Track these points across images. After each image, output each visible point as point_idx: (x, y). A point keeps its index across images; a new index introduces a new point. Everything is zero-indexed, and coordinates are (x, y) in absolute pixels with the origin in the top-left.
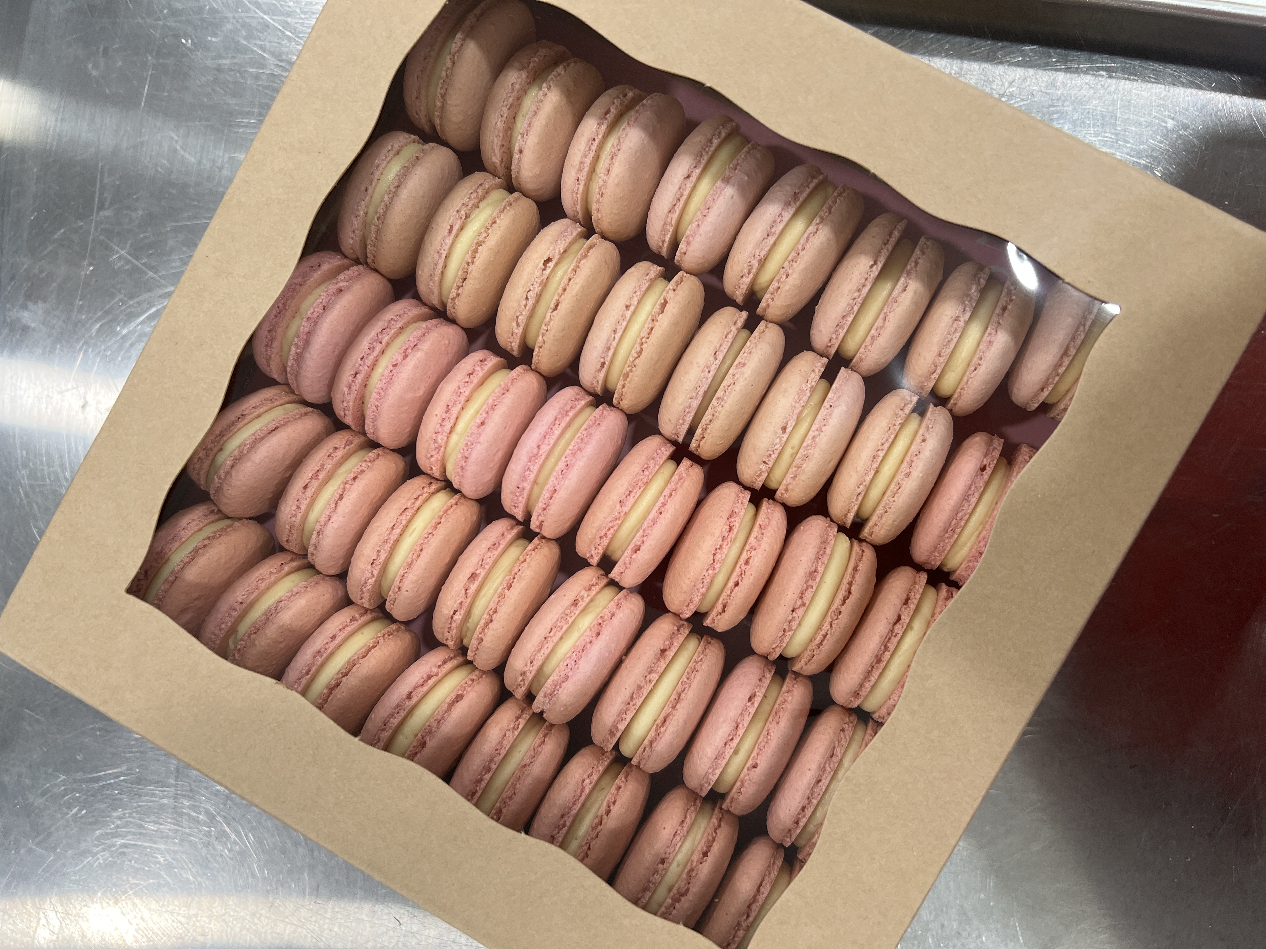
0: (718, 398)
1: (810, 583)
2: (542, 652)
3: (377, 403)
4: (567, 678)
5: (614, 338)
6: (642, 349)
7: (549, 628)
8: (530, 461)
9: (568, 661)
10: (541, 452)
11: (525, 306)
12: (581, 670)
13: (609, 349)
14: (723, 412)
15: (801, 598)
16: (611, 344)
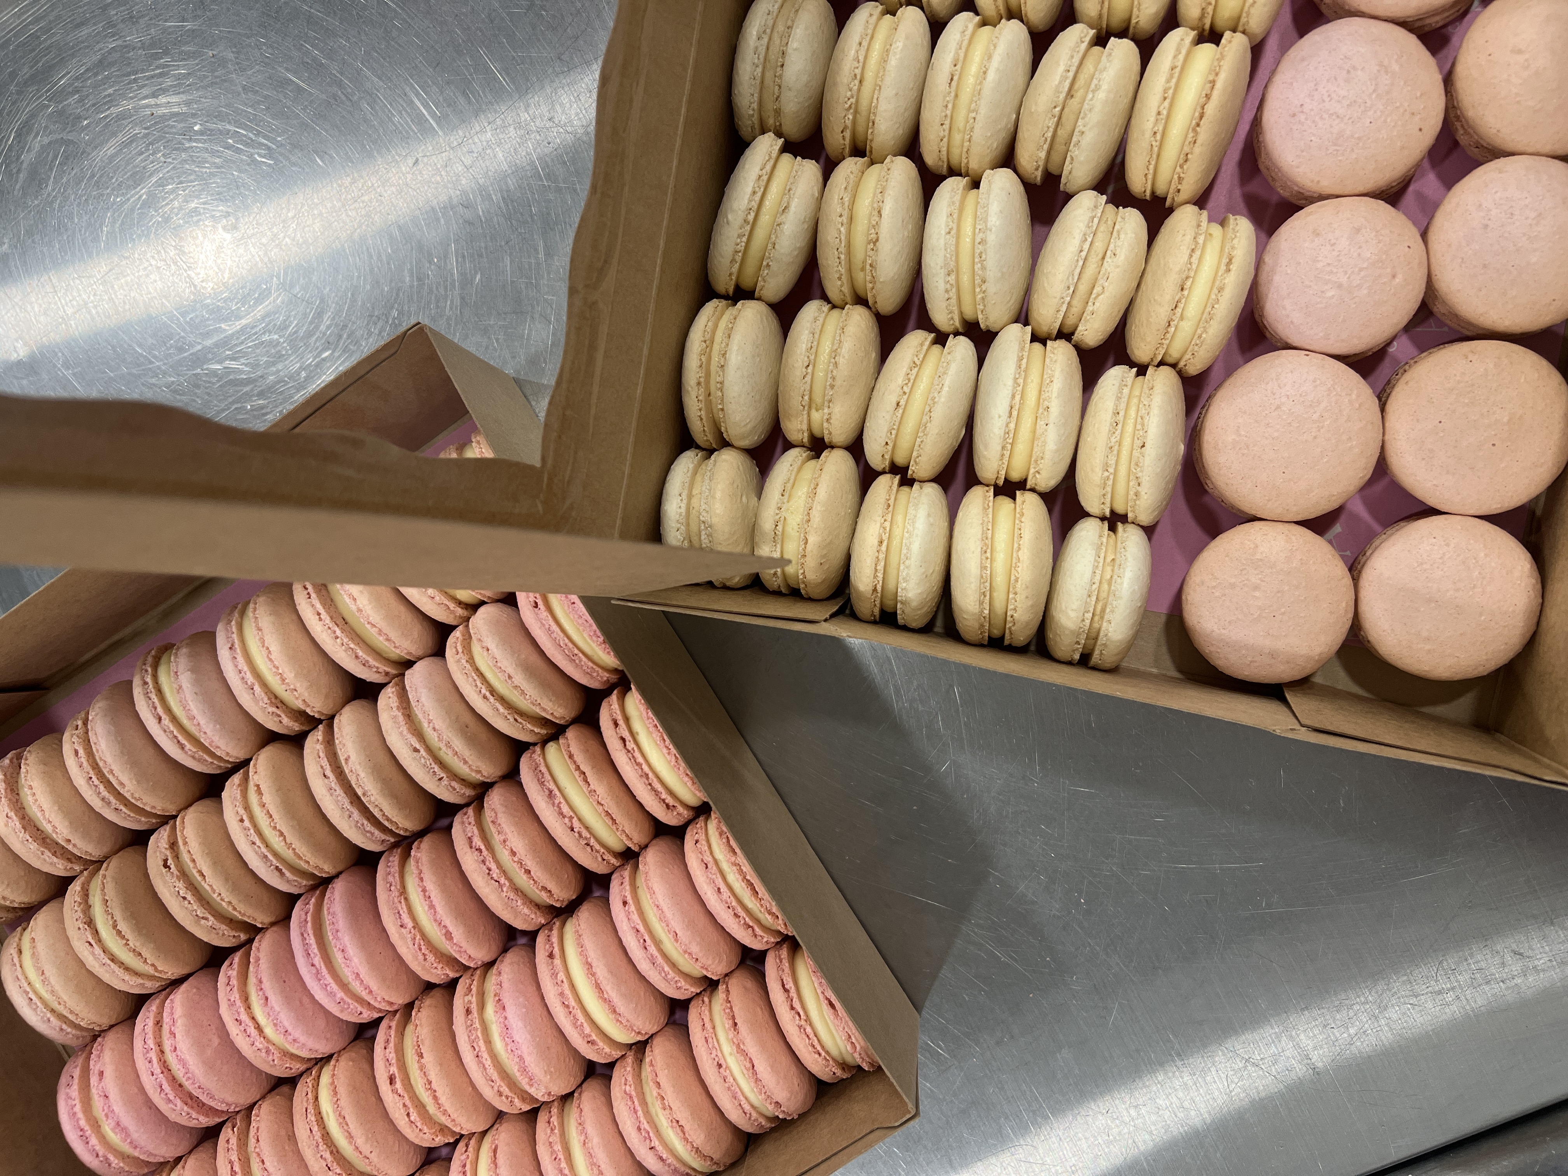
0: (364, 794)
1: (557, 802)
2: (487, 1066)
3: (196, 1086)
4: (521, 1058)
5: (259, 847)
6: (279, 831)
7: (469, 1047)
8: (320, 980)
9: (509, 1048)
10: (318, 966)
11: (190, 903)
12: (520, 1041)
13: (266, 857)
14: (377, 797)
15: (564, 817)
16: (262, 853)
